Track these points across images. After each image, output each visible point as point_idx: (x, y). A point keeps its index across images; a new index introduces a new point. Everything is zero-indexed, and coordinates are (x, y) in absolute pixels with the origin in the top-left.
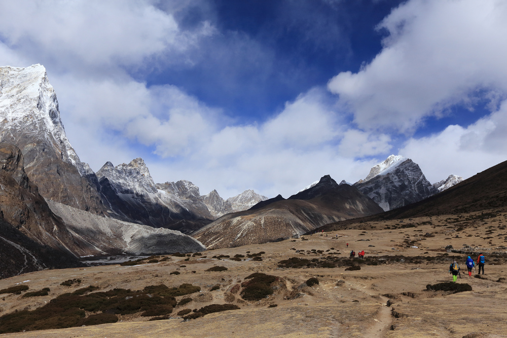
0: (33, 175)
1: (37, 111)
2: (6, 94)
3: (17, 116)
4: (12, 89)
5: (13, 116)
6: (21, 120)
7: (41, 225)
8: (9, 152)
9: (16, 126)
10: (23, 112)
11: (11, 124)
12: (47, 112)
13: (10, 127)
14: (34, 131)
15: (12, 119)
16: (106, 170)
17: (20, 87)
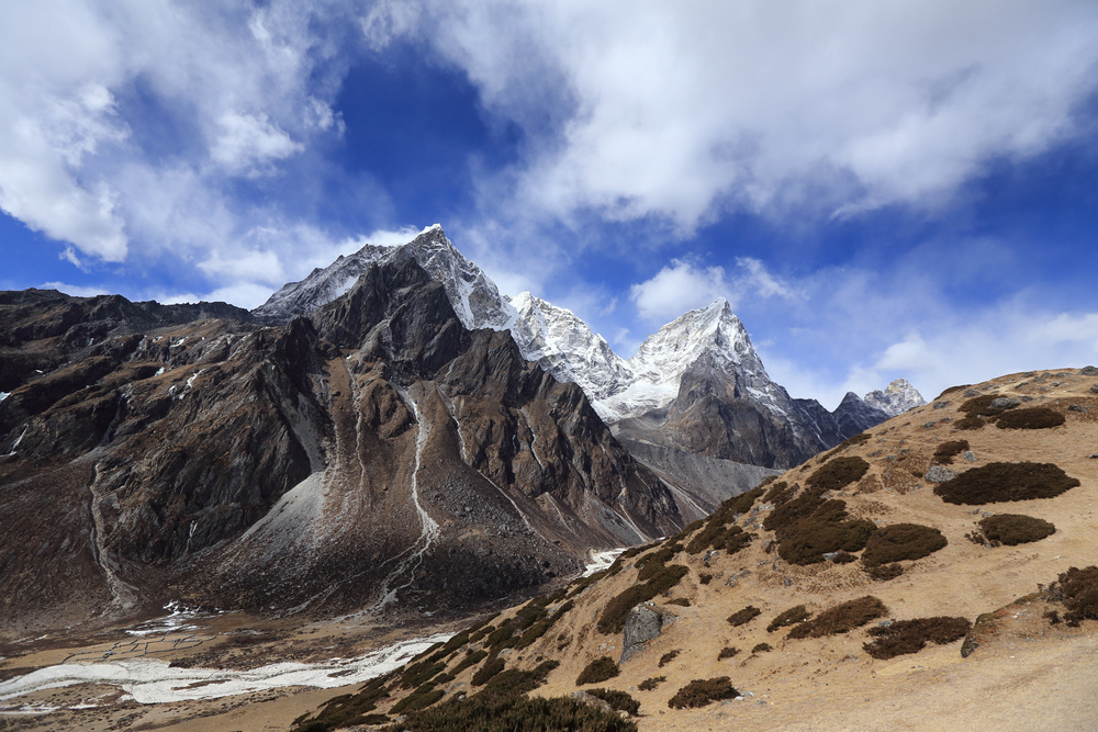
0: (687, 422)
1: (715, 348)
7: (591, 488)
8: (562, 392)
12: (732, 345)
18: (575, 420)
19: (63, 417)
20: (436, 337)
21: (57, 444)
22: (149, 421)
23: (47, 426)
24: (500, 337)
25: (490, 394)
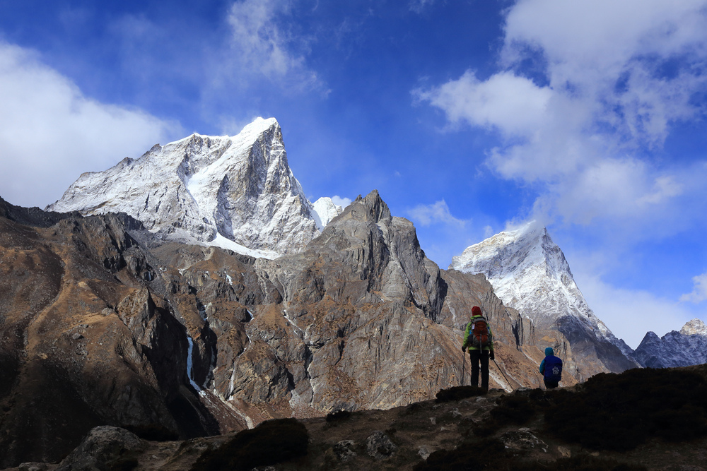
2: (507, 267)
3: (526, 291)
4: (512, 259)
5: (522, 291)
6: (533, 295)
8: (553, 340)
9: (530, 305)
10: (531, 286)
11: (522, 303)
12: (559, 278)
13: (522, 307)
14: (554, 307)
15: (522, 297)
16: (650, 344)
17: (520, 254)
18: (572, 367)
19: (265, 363)
20: (431, 281)
21: (269, 390)
22: (306, 366)
23: (254, 372)
24: (479, 281)
25: (501, 340)
